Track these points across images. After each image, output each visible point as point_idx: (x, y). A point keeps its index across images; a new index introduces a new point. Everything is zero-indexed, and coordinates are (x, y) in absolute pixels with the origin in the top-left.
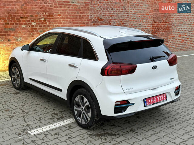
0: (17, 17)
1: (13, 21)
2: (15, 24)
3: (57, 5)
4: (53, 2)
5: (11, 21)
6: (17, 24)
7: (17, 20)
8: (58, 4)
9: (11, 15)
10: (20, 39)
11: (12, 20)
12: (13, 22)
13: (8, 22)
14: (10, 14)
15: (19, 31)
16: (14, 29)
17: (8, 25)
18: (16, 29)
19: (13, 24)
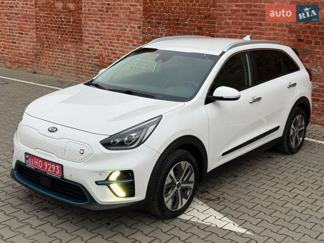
0: (320, 30)
1: (312, 37)
2: (313, 43)
5: (308, 37)
6: (317, 43)
7: (319, 37)
9: (309, 27)
10: (319, 71)
11: (310, 36)
12: (310, 39)
13: (302, 38)
14: (308, 24)
15: (318, 56)
16: (311, 51)
17: (302, 44)
18: (314, 51)
19: (310, 42)
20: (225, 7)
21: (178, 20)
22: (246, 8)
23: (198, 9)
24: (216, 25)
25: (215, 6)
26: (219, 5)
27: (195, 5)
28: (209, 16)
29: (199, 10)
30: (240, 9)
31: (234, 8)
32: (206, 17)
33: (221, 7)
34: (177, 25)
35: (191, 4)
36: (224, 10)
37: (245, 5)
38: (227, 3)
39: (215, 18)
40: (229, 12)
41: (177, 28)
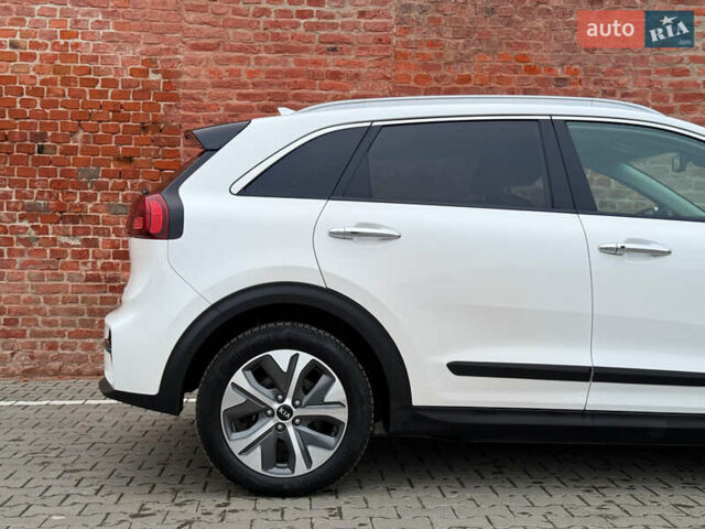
3: (667, 101)
4: (650, 87)
8: (671, 95)
20: (206, 100)
21: (42, 137)
22: (272, 103)
23: (116, 104)
24: (181, 148)
25: (175, 98)
26: (184, 94)
27: (103, 94)
28: (155, 123)
29: (117, 109)
30: (254, 104)
31: (235, 102)
32: (144, 128)
33: (194, 99)
34: (39, 152)
35: (87, 89)
36: (204, 109)
37: (269, 94)
38: (209, 90)
39: (176, 130)
40: (221, 112)
41: (37, 162)
